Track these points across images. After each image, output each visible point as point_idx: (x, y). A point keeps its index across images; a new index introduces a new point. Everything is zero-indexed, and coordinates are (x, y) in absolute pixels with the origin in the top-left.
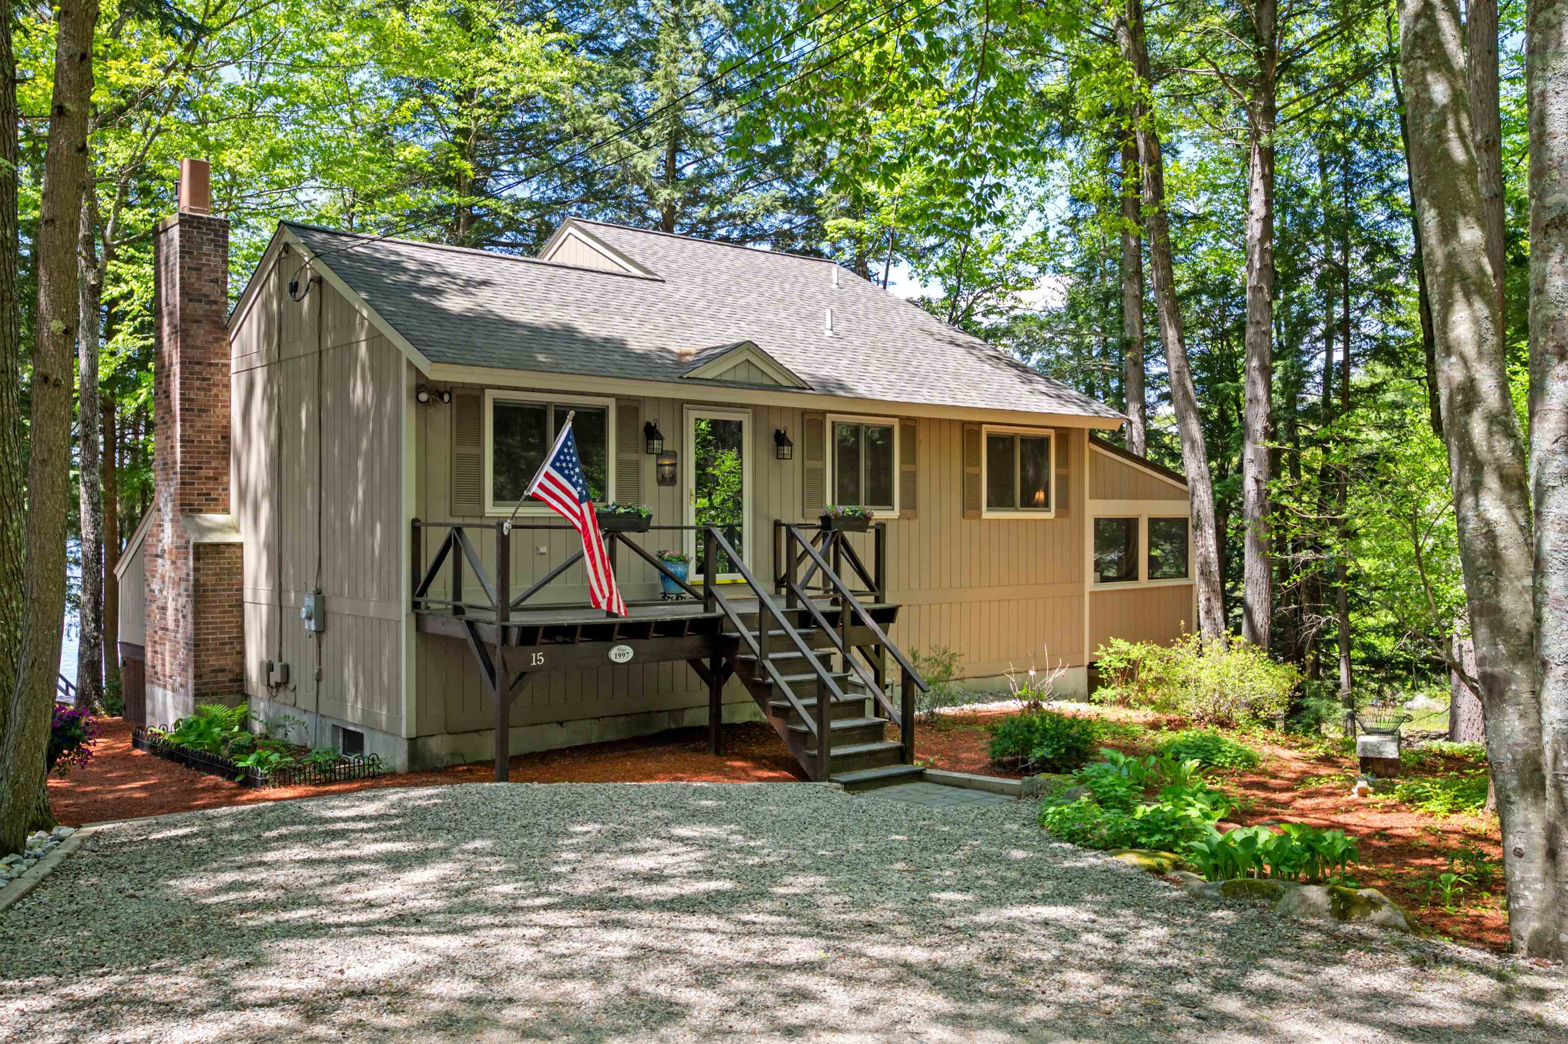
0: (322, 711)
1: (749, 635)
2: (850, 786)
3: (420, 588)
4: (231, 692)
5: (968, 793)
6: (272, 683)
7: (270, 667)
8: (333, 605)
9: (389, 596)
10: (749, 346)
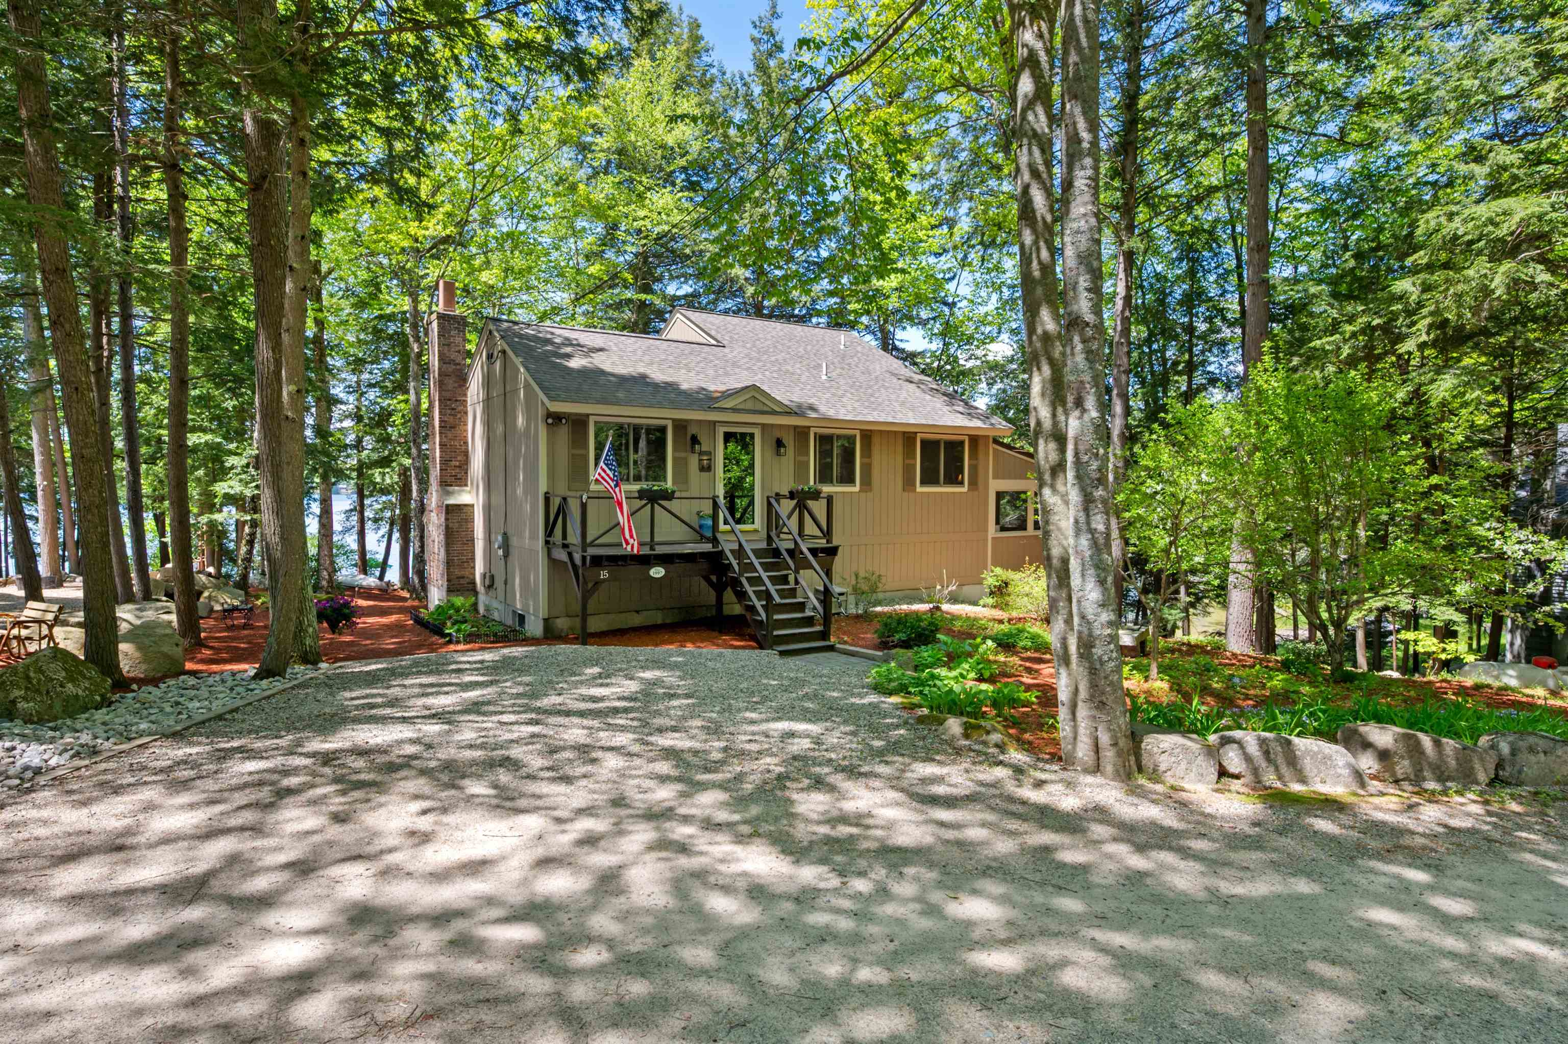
0: (507, 602)
1: (734, 563)
2: (782, 654)
3: (549, 531)
4: (468, 590)
5: (853, 659)
6: (487, 585)
7: (486, 576)
8: (514, 541)
9: (533, 537)
10: (754, 387)
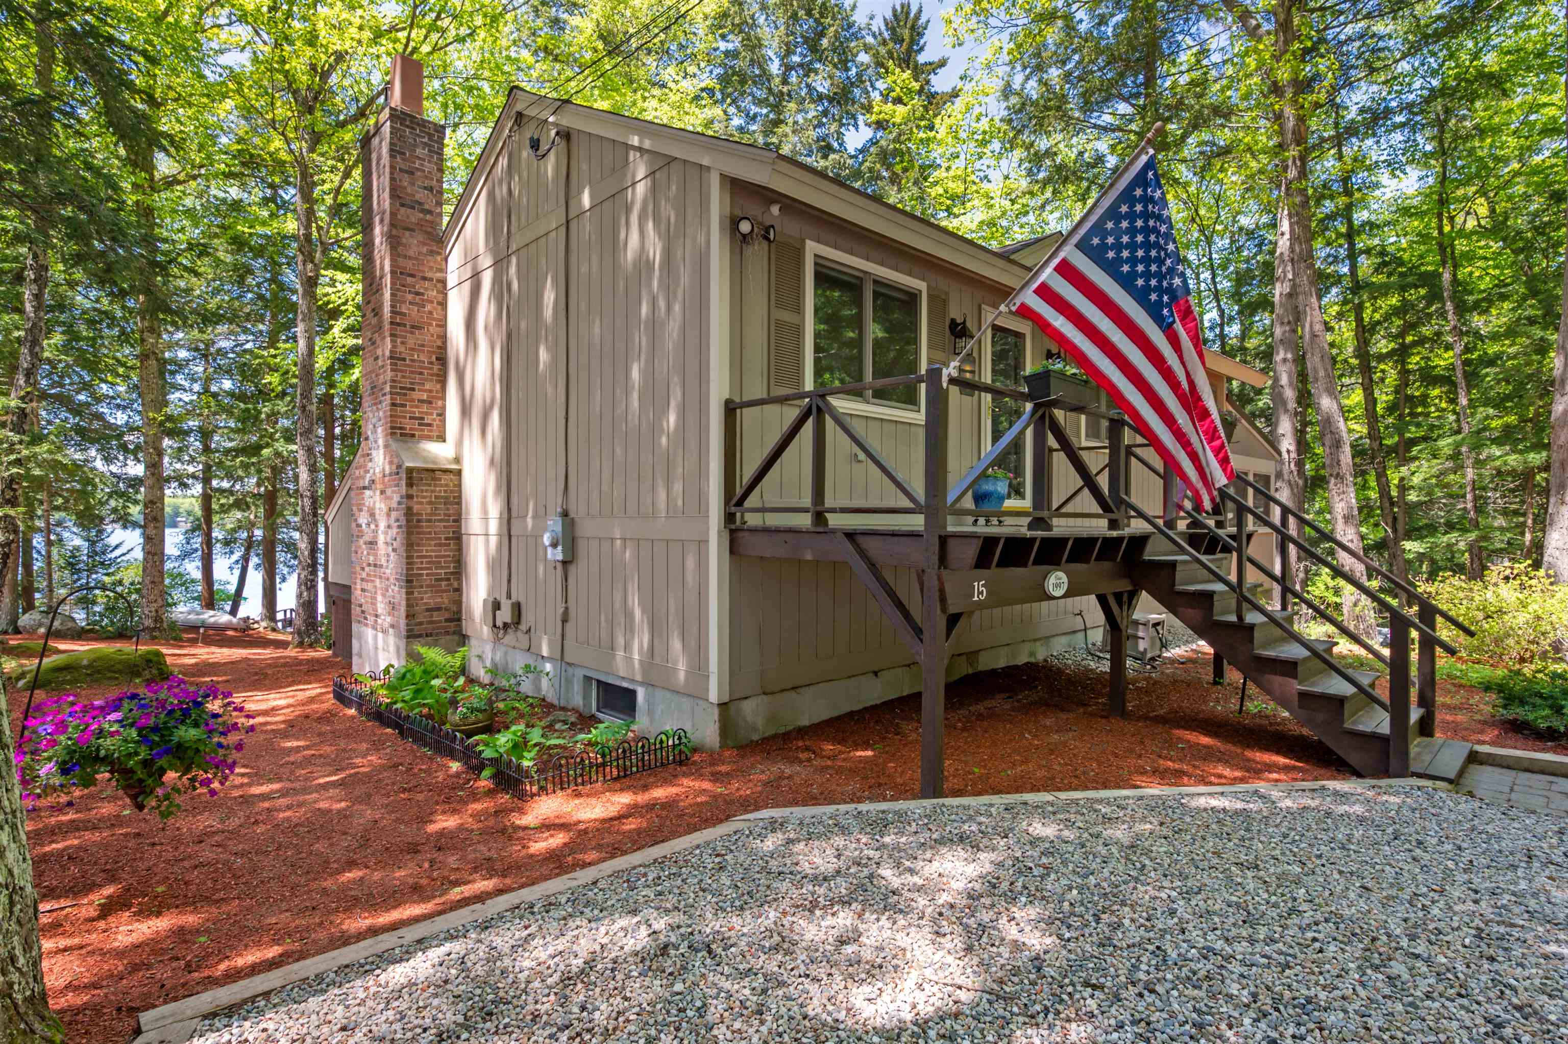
0: (567, 659)
3: (739, 493)
4: (447, 633)
6: (499, 623)
7: (497, 606)
8: (586, 528)
